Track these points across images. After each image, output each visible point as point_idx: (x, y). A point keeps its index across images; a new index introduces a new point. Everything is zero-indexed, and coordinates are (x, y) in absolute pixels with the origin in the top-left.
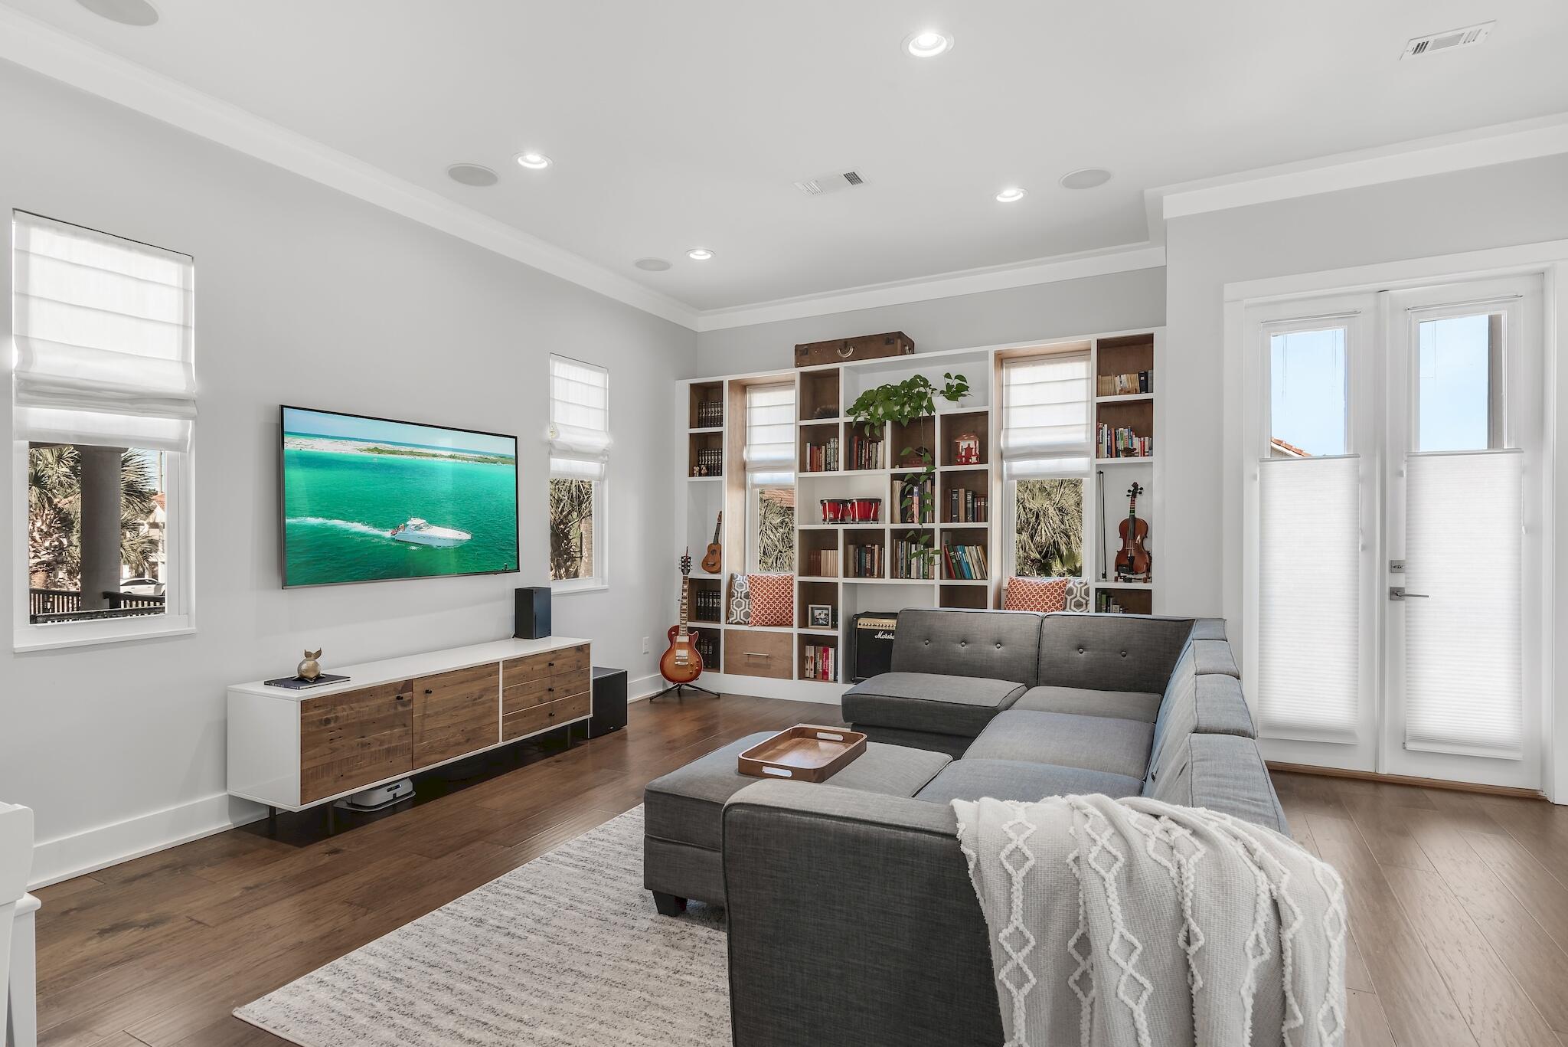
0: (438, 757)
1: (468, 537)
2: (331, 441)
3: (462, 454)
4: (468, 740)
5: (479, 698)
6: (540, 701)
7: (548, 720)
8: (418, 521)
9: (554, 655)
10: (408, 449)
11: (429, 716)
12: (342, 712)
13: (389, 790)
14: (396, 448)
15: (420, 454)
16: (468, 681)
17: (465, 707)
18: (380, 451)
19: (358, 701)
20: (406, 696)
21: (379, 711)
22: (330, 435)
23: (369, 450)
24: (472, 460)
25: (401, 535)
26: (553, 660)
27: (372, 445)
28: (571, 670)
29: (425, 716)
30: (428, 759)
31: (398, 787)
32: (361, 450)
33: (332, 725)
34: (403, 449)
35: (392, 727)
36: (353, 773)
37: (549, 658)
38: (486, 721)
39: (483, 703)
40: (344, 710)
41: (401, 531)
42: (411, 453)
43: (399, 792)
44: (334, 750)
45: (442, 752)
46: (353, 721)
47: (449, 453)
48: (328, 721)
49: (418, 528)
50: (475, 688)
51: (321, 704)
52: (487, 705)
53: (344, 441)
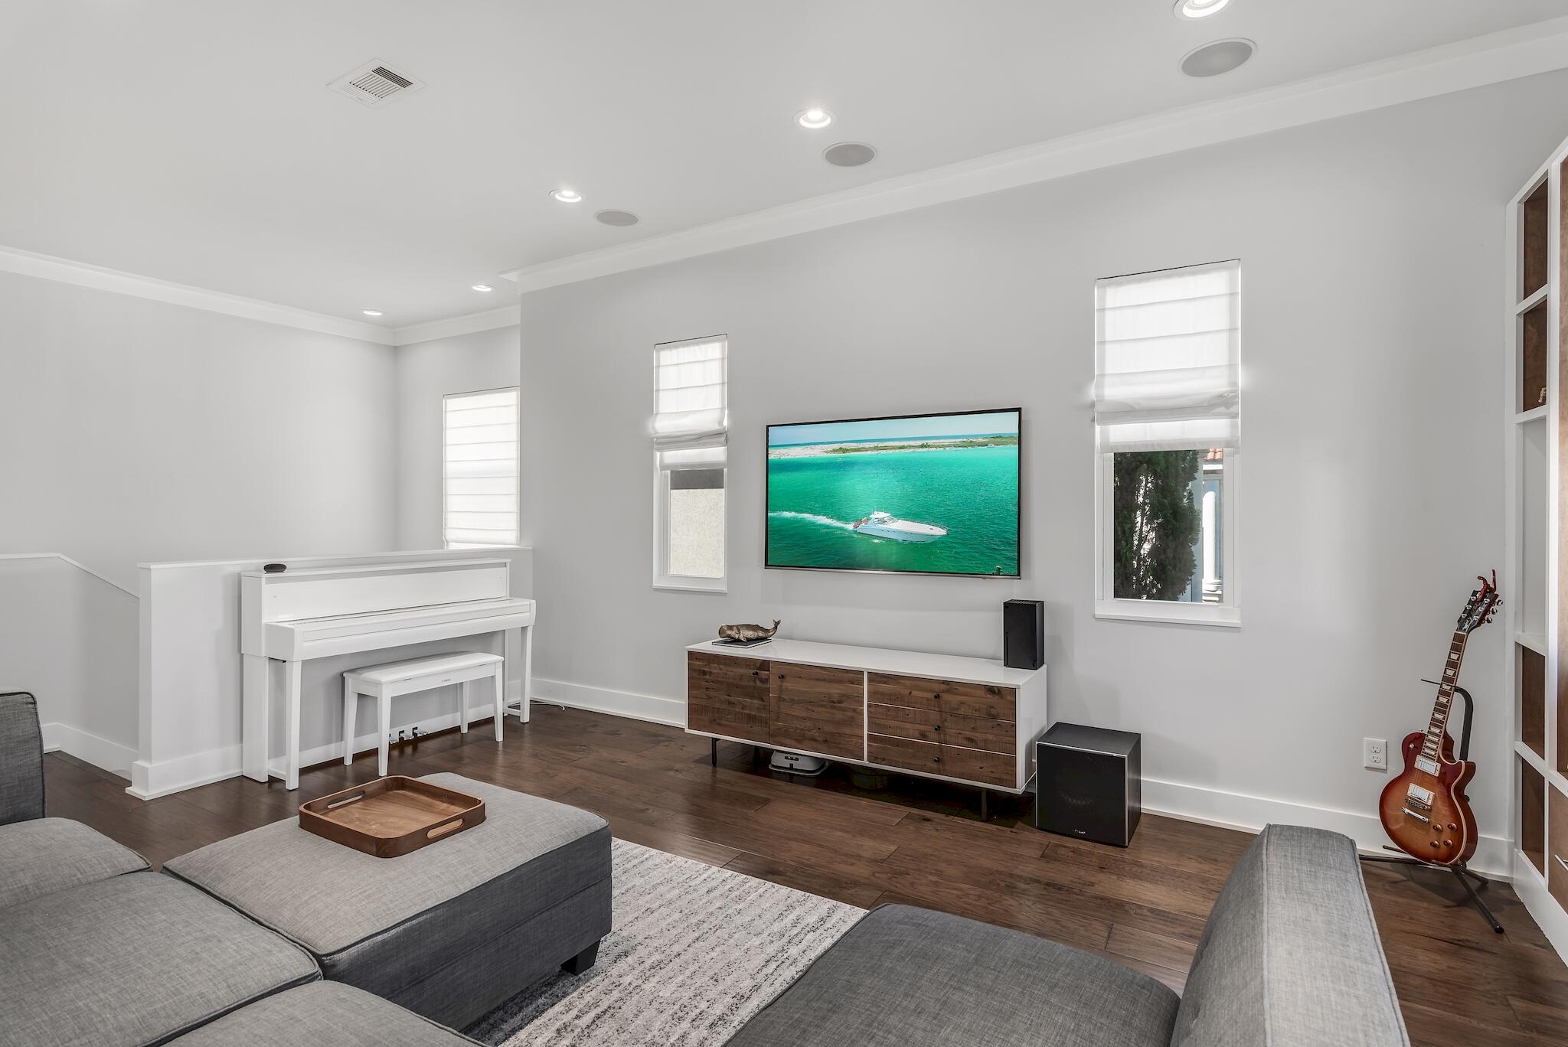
0: (793, 743)
1: (943, 532)
2: (802, 447)
3: (937, 441)
4: (826, 741)
5: (839, 703)
6: (923, 736)
7: (935, 765)
8: (882, 515)
9: (944, 687)
10: (873, 445)
11: (784, 700)
12: (715, 669)
13: (786, 758)
14: (861, 445)
15: (885, 448)
16: (824, 680)
17: (822, 706)
18: (845, 451)
19: (725, 664)
20: (763, 674)
21: (741, 679)
22: (801, 443)
23: (835, 451)
24: (949, 446)
25: (862, 527)
26: (943, 691)
27: (836, 446)
28: (976, 714)
29: (780, 699)
30: (784, 740)
31: (797, 759)
32: (827, 452)
33: (707, 677)
34: (867, 445)
35: (752, 697)
36: (723, 722)
37: (937, 687)
38: (847, 730)
39: (844, 710)
40: (715, 668)
41: (863, 524)
42: (876, 448)
43: (797, 765)
44: (709, 698)
45: (797, 740)
46: (722, 680)
47: (919, 443)
48: (704, 673)
49: (882, 521)
50: (835, 690)
51: (700, 657)
52: (848, 713)
53: (813, 446)
